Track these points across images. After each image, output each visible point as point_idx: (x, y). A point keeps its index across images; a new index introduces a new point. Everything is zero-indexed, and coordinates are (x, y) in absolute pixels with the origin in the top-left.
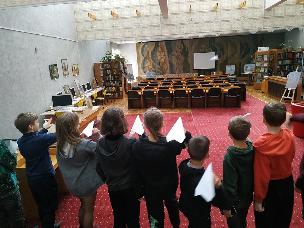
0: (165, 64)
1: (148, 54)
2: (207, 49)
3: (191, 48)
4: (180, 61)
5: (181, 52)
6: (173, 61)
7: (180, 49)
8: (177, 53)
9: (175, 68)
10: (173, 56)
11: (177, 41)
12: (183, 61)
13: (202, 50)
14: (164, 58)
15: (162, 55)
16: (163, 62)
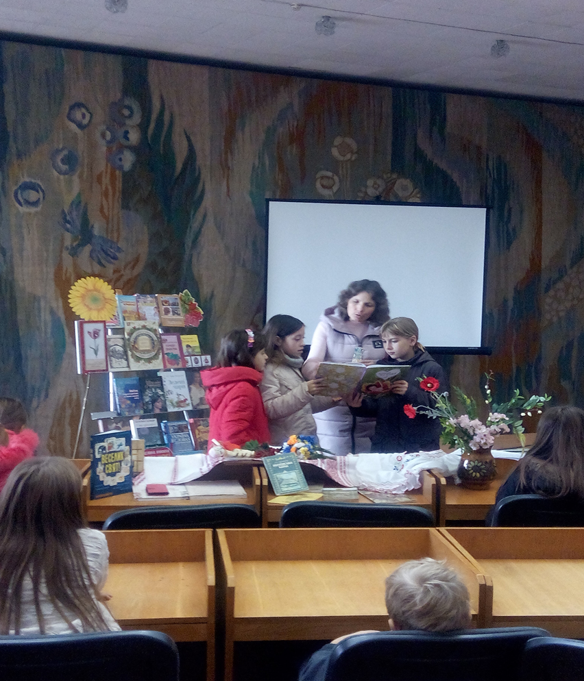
2: (375, 183)
3: (231, 153)
4: (104, 266)
5: (117, 172)
6: (22, 256)
7: (109, 142)
8: (76, 179)
9: (49, 330)
10: (24, 209)
11: (80, 54)
12: (139, 269)
13: (335, 189)
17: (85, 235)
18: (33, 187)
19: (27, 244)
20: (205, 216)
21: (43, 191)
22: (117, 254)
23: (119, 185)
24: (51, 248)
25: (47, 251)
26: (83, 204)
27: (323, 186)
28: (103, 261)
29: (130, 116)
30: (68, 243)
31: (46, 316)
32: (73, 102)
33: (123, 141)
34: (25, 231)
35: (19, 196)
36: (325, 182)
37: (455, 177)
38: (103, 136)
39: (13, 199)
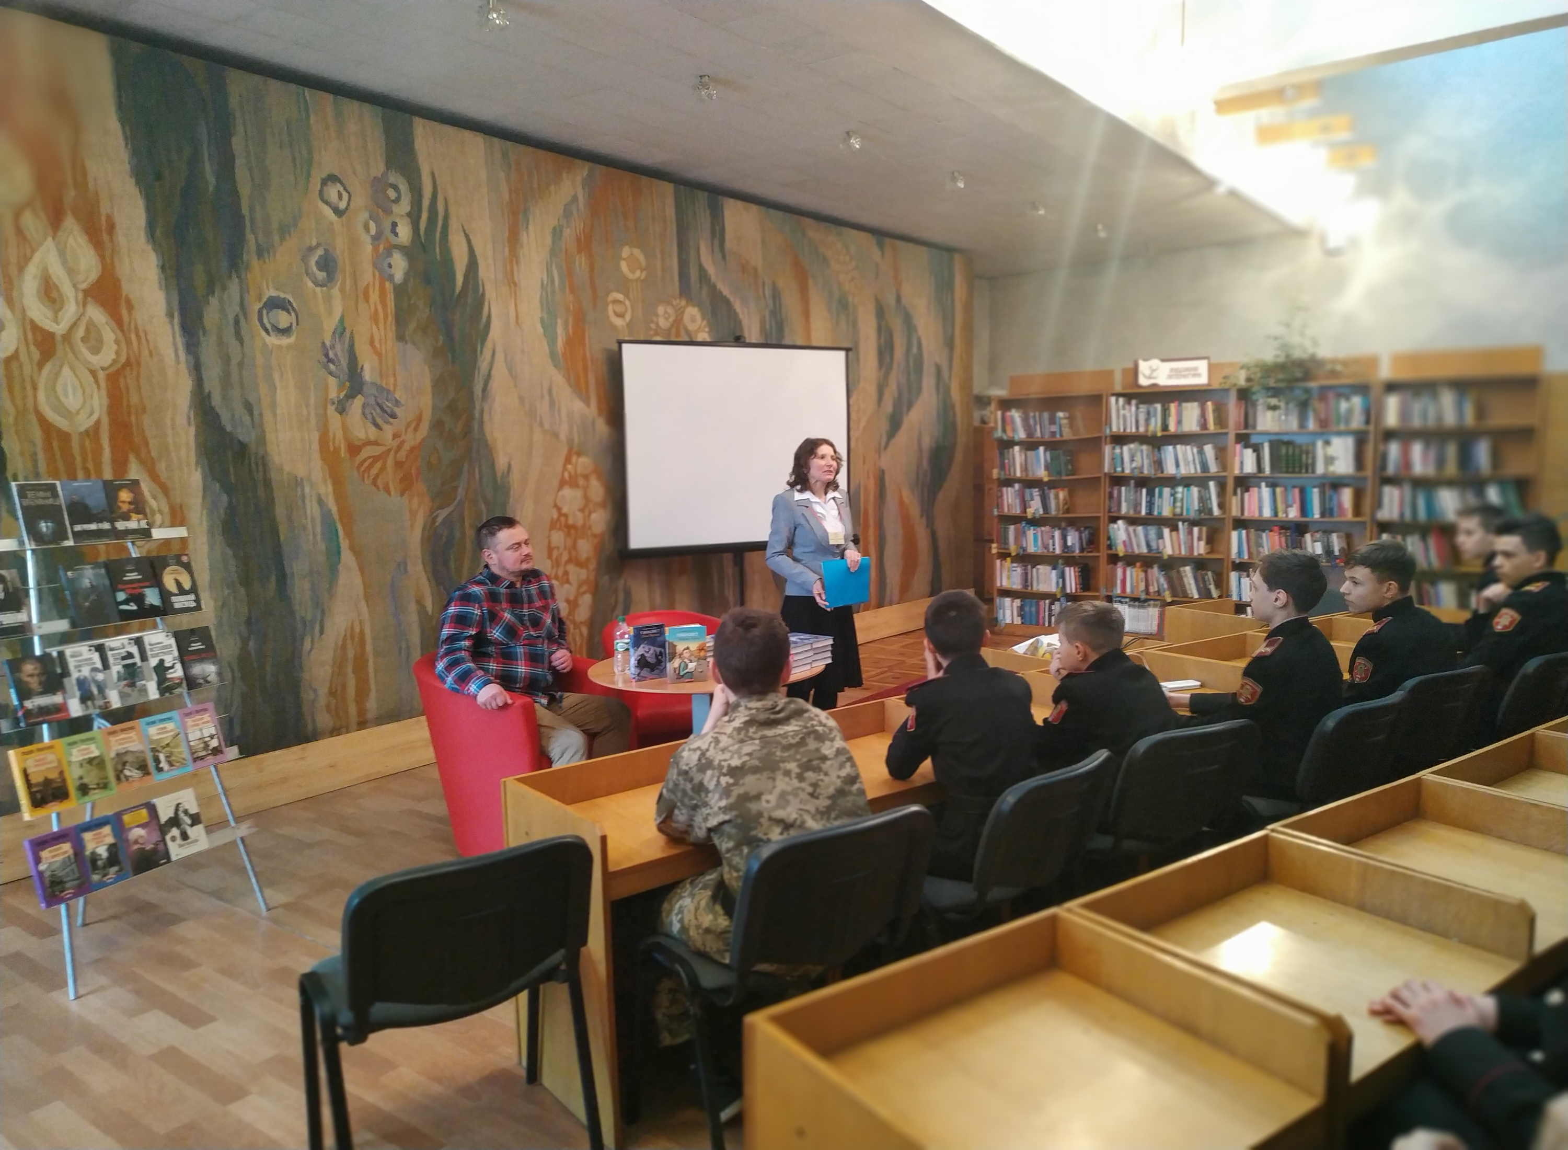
2: (666, 312)
3: (517, 262)
4: (381, 429)
5: (388, 285)
6: (275, 415)
7: (376, 238)
8: (336, 292)
9: (319, 530)
10: (273, 340)
12: (425, 429)
13: (628, 317)
14: (106, 357)
15: (54, 279)
16: (85, 422)
17: (355, 383)
18: (283, 305)
19: (280, 395)
20: (494, 352)
21: (294, 311)
22: (396, 410)
23: (391, 303)
24: (312, 401)
25: (307, 406)
26: (348, 335)
27: (616, 314)
28: (379, 421)
29: (397, 200)
30: (332, 394)
31: (313, 509)
32: (324, 176)
33: (392, 239)
34: (276, 376)
35: (265, 321)
36: (619, 309)
37: (737, 306)
38: (366, 228)
39: (257, 323)
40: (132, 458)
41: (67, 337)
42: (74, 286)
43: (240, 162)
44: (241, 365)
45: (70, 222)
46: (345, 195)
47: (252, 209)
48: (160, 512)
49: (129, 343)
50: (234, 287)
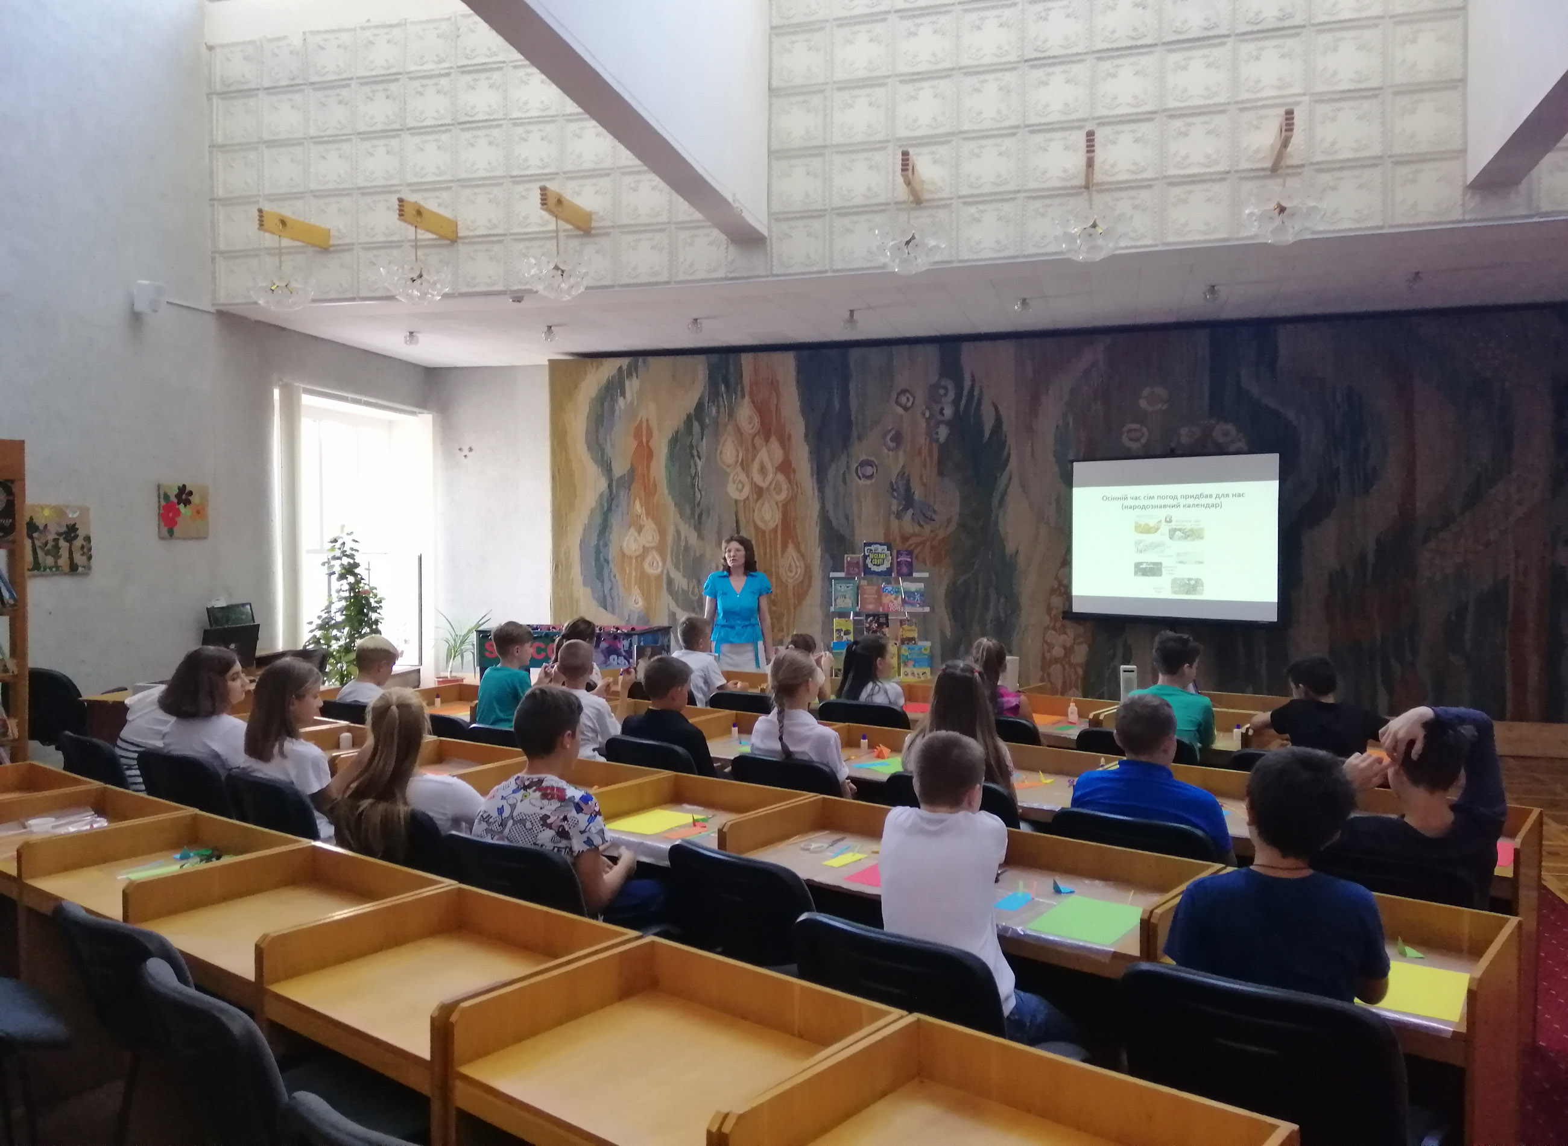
0: (791, 550)
1: (645, 453)
2: (1191, 431)
3: (1036, 416)
4: (923, 527)
5: (934, 444)
6: (860, 522)
7: (927, 420)
8: (901, 453)
10: (862, 482)
11: (905, 348)
12: (953, 527)
14: (783, 496)
15: (765, 464)
16: (772, 525)
17: (908, 501)
18: (869, 463)
19: (864, 509)
20: (1010, 479)
21: (876, 466)
22: (934, 517)
23: (936, 455)
24: (882, 512)
25: (879, 515)
27: (1131, 440)
28: (922, 523)
29: (946, 394)
30: (894, 508)
32: (900, 389)
33: (940, 417)
34: (863, 500)
35: (859, 471)
36: (1135, 435)
38: (923, 414)
39: (855, 474)
40: (790, 541)
41: (768, 488)
42: (773, 466)
43: (852, 394)
44: (844, 496)
45: (773, 439)
46: (911, 399)
47: (856, 418)
48: (800, 567)
49: (793, 489)
50: (843, 458)
